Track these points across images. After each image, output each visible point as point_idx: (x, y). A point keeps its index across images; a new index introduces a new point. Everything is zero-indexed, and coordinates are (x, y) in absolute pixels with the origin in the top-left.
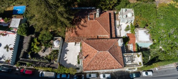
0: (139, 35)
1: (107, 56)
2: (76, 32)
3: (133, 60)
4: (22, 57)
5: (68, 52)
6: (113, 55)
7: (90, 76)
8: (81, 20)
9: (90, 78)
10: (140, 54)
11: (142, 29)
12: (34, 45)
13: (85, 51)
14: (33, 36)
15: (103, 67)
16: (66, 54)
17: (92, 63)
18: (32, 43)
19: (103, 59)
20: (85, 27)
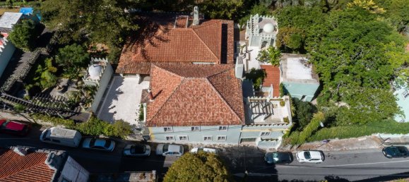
0: (288, 66)
1: (204, 91)
2: (143, 52)
3: (271, 114)
4: (7, 92)
5: (120, 97)
6: (217, 90)
7: (165, 149)
8: (158, 27)
9: (164, 154)
10: (286, 99)
11: (295, 57)
12: (43, 71)
13: (157, 84)
14: (44, 51)
15: (195, 118)
16: (117, 99)
17: (168, 107)
18: (40, 66)
19: (195, 98)
20: (164, 41)
